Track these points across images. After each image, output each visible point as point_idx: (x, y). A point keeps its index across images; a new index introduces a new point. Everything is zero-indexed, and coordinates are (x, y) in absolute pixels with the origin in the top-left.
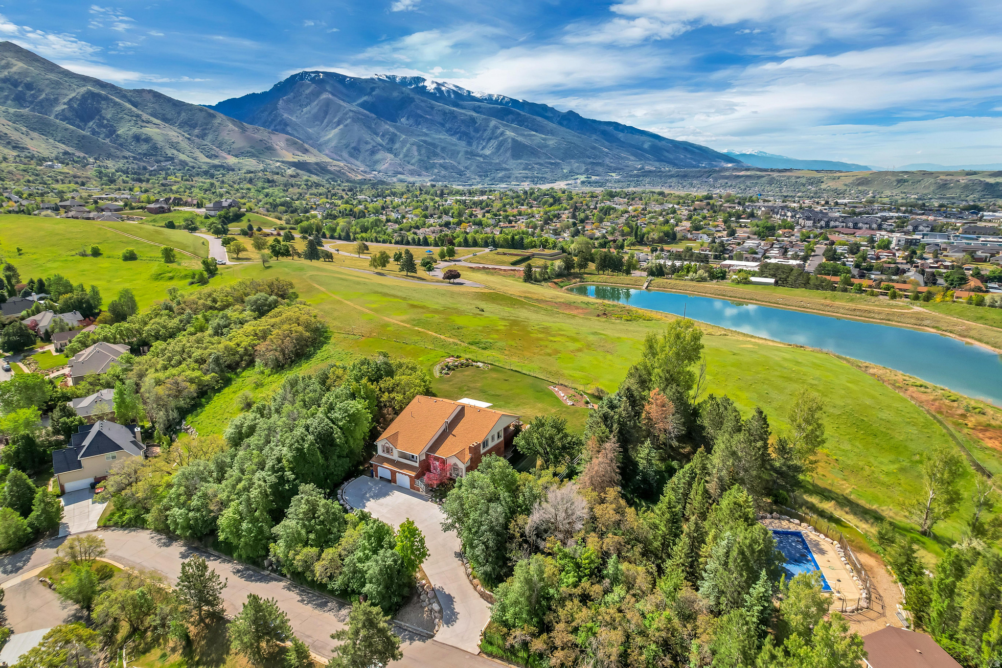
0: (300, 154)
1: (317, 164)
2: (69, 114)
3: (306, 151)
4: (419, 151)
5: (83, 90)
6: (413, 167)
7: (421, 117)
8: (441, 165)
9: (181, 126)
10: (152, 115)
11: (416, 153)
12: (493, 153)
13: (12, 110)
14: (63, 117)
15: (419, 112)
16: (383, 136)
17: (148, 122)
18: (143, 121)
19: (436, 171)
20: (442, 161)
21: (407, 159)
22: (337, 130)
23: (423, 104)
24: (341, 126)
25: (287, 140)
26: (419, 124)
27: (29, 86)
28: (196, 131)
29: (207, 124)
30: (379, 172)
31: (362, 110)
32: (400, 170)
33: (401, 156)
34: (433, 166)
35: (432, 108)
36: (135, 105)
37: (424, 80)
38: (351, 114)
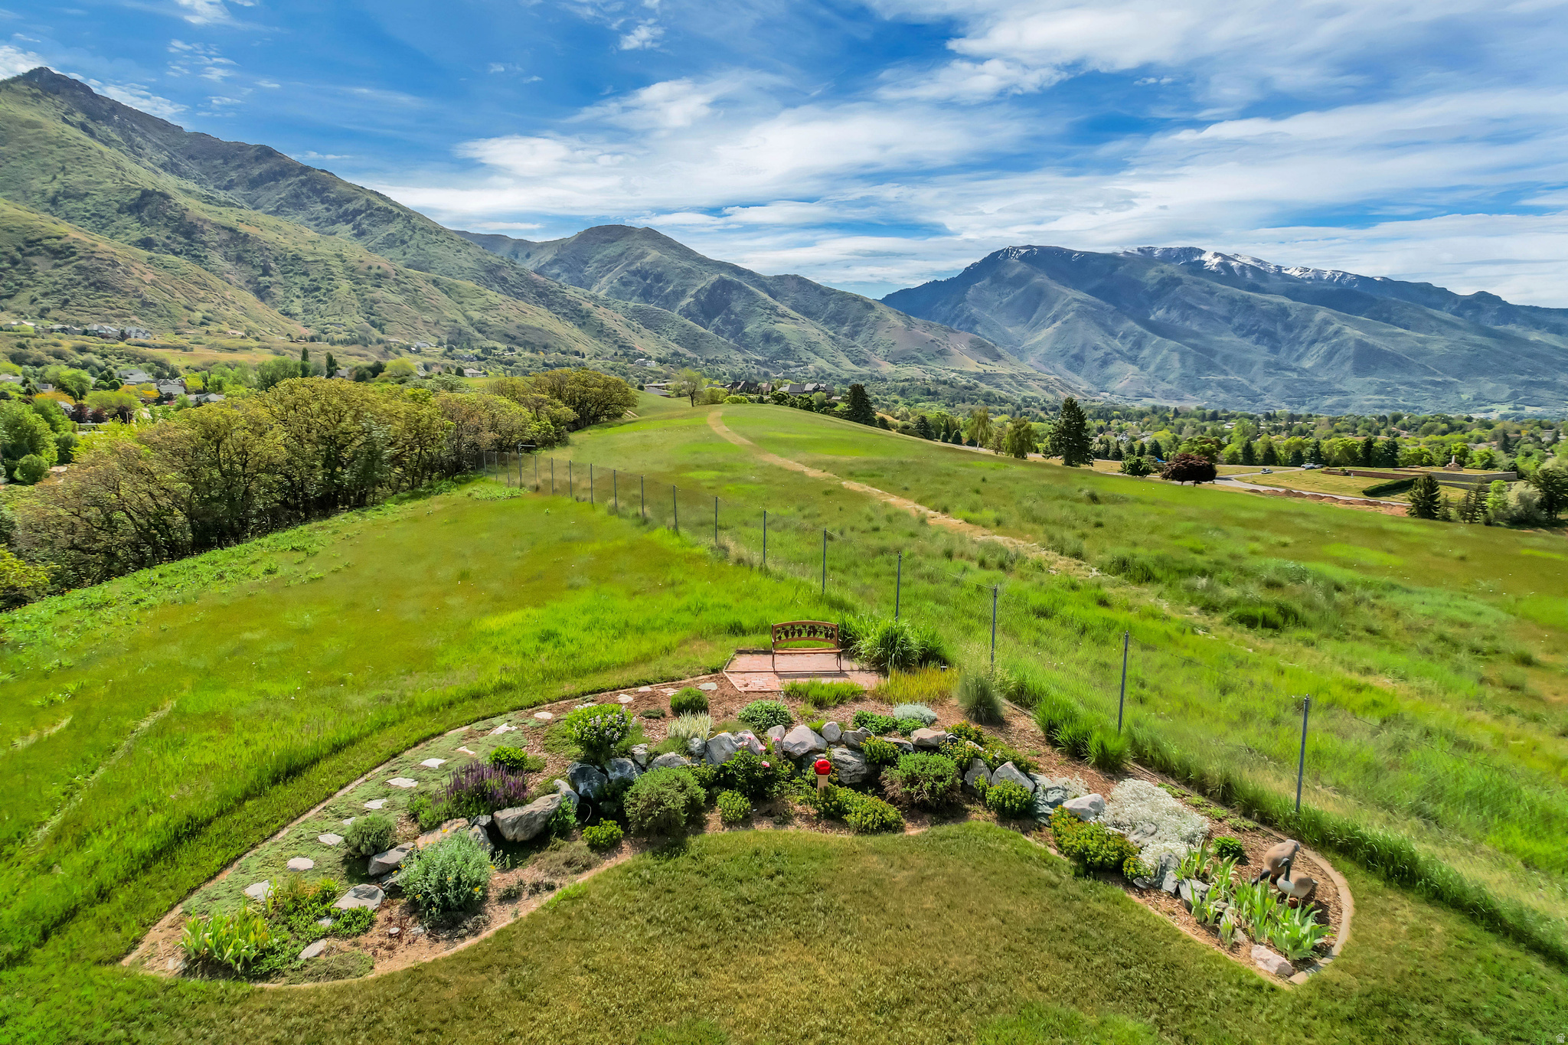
0: (988, 361)
1: (1012, 376)
2: (694, 309)
3: (998, 357)
4: (1183, 361)
5: (715, 278)
6: (1169, 387)
7: (1192, 307)
8: (1220, 384)
9: (826, 323)
10: (792, 308)
11: (1177, 365)
12: (1317, 366)
13: (631, 304)
14: (687, 313)
15: (1189, 300)
16: (1124, 337)
17: (784, 316)
18: (778, 315)
19: (1210, 393)
20: (1221, 377)
21: (1160, 373)
22: (1050, 330)
23: (1196, 288)
24: (1058, 324)
25: (972, 341)
26: (1187, 319)
27: (659, 278)
28: (845, 329)
29: (861, 318)
30: (1112, 393)
31: (1091, 298)
32: (1148, 390)
33: (1152, 368)
34: (1206, 385)
35: (1212, 293)
36: (773, 295)
37: (1201, 252)
38: (1076, 305)
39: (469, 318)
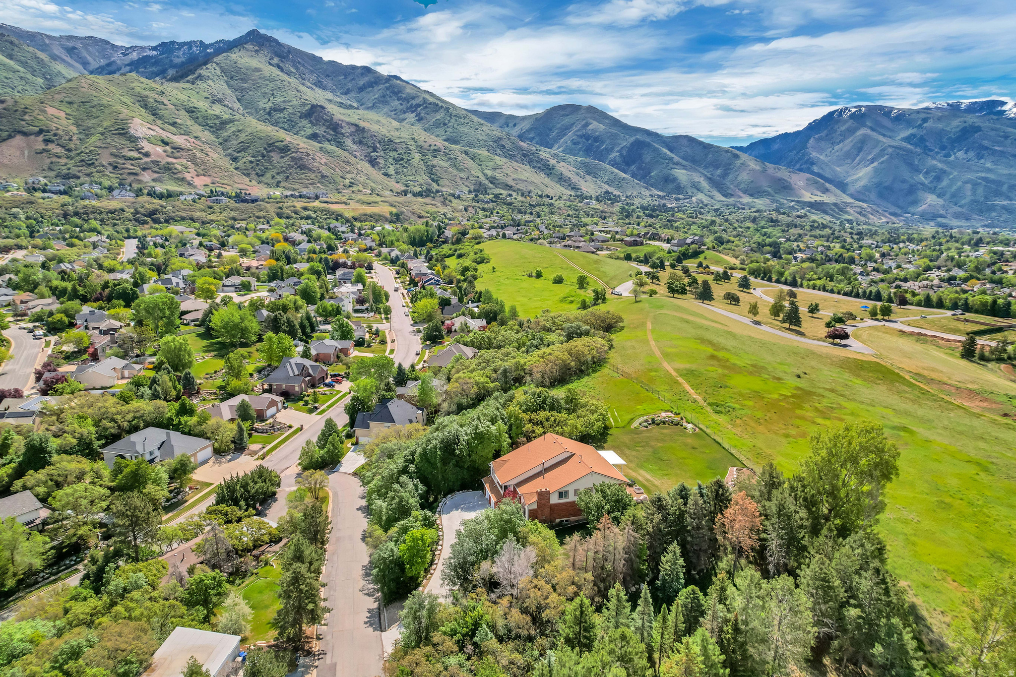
0: (819, 193)
1: (835, 205)
2: (618, 160)
3: (826, 191)
4: (974, 191)
5: (632, 139)
6: (960, 210)
7: (986, 148)
8: (1004, 207)
9: (706, 167)
10: (683, 158)
11: (969, 193)
13: (579, 159)
14: (614, 164)
15: (985, 143)
16: (927, 173)
17: (677, 164)
18: (674, 164)
19: (994, 214)
20: (1005, 203)
21: (954, 199)
22: (869, 168)
23: (993, 133)
24: (875, 164)
25: (808, 179)
26: (982, 158)
27: (596, 139)
28: (719, 172)
29: (730, 164)
30: (913, 214)
31: (904, 144)
32: (942, 212)
33: (948, 196)
34: (992, 208)
35: (1006, 137)
36: (671, 150)
37: (1003, 103)
38: (890, 150)
39: (485, 175)
